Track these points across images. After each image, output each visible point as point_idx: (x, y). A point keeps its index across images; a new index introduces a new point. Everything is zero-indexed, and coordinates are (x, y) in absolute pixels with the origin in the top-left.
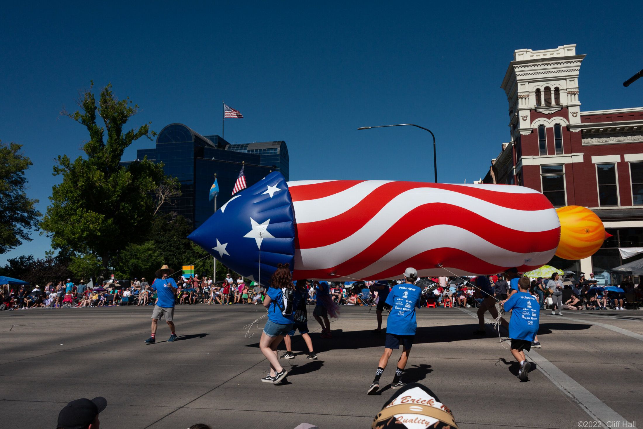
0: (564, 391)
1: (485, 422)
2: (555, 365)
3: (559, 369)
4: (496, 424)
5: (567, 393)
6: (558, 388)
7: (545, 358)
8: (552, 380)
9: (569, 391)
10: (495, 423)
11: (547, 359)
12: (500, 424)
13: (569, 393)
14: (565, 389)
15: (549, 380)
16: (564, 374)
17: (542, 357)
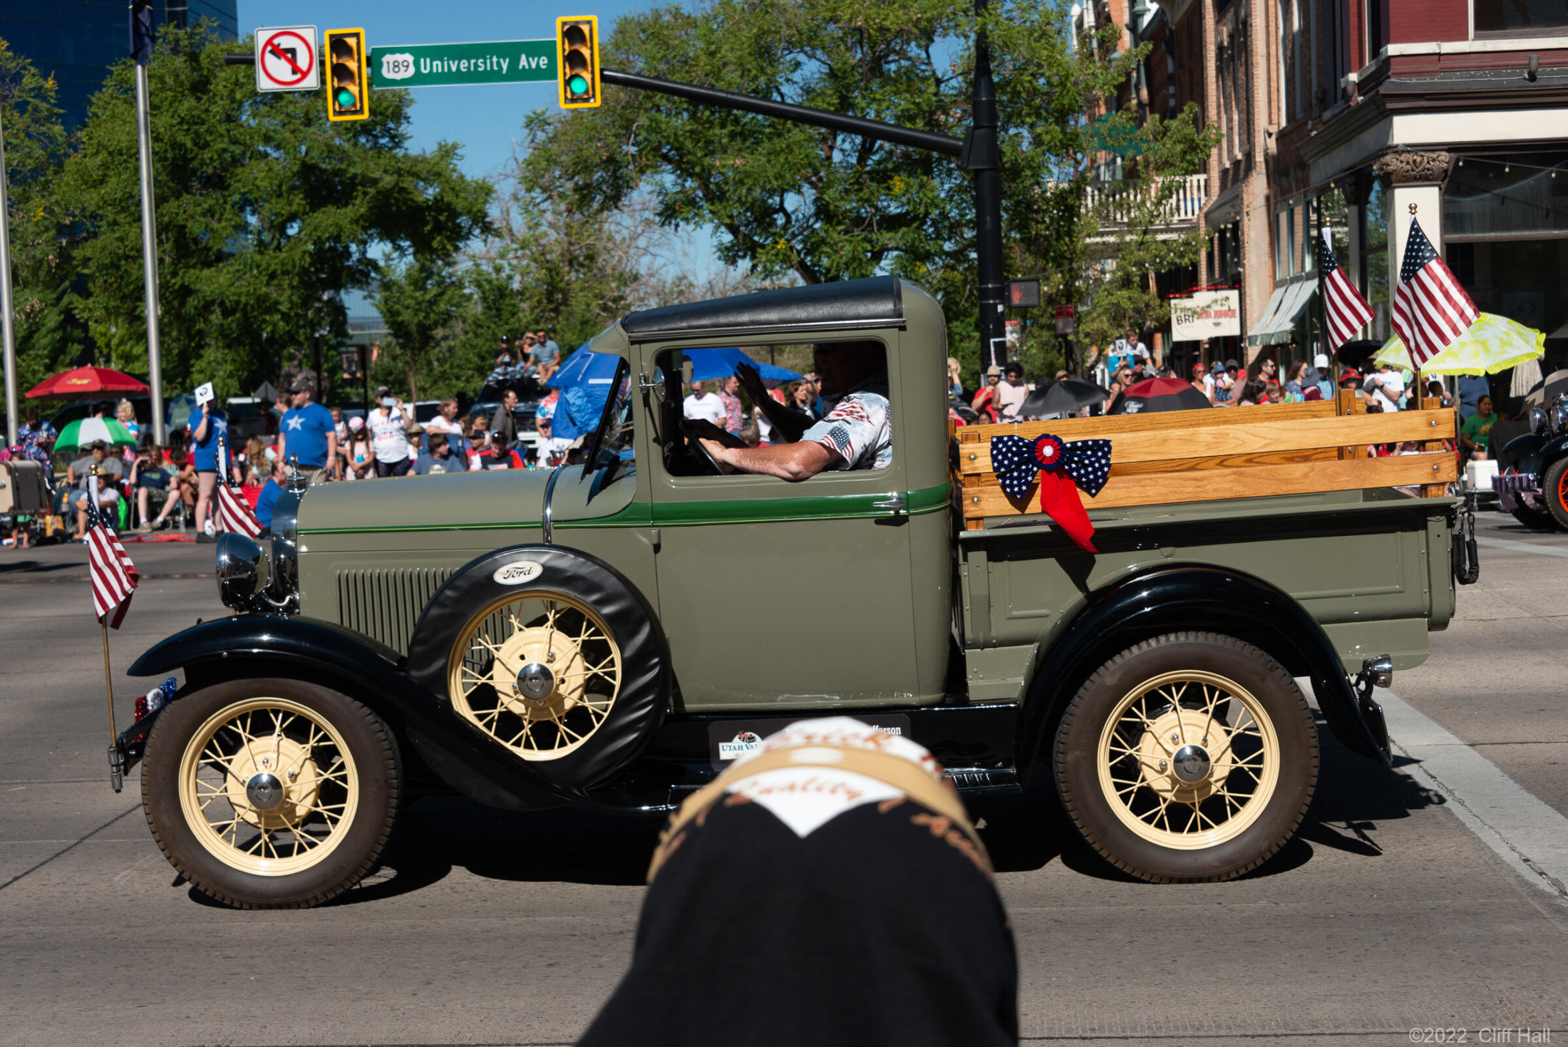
0: (1523, 869)
1: (1176, 1028)
2: (1486, 757)
3: (1505, 772)
4: (1223, 1033)
5: (1533, 878)
6: (1495, 856)
7: (1449, 729)
8: (1473, 824)
9: (1543, 867)
10: (1219, 1027)
11: (1455, 733)
12: (1242, 1032)
13: (1541, 874)
14: (1526, 860)
15: (1461, 826)
16: (1524, 793)
17: (1437, 727)
